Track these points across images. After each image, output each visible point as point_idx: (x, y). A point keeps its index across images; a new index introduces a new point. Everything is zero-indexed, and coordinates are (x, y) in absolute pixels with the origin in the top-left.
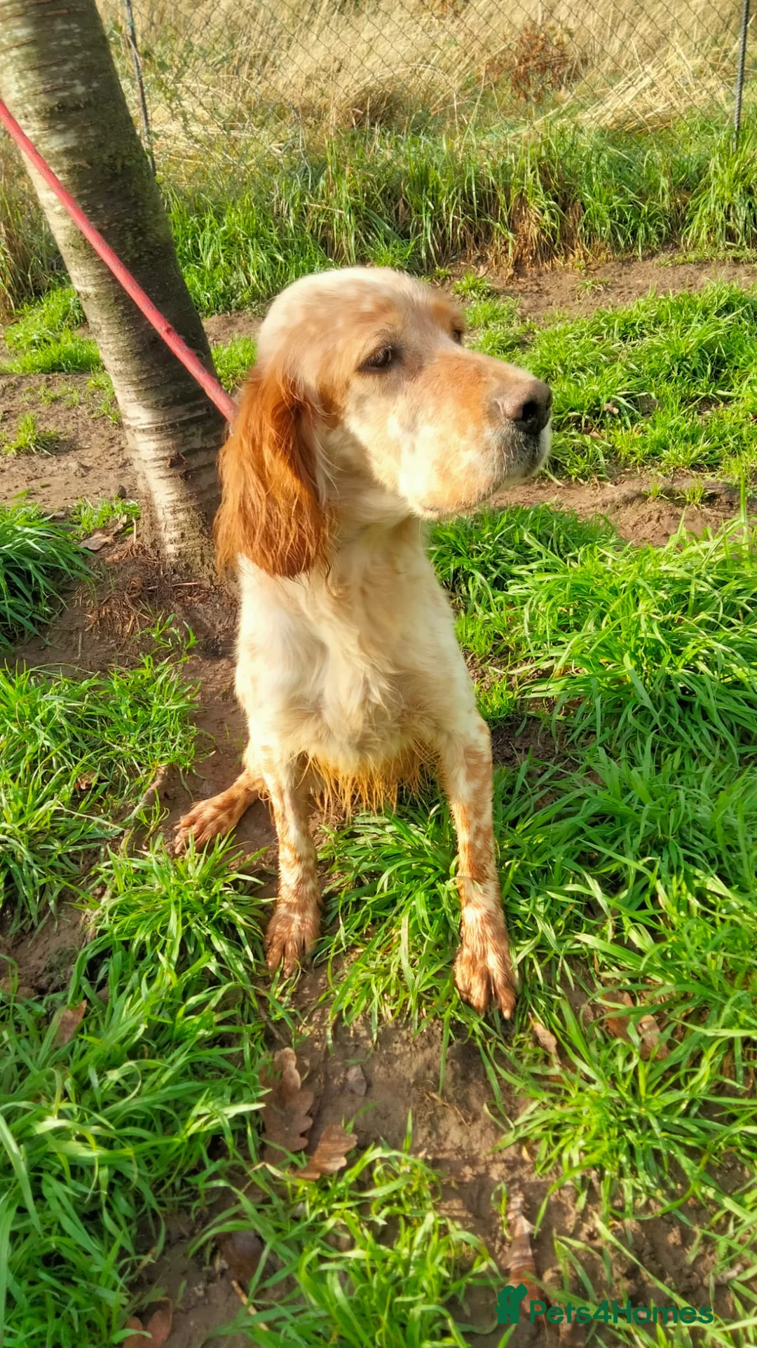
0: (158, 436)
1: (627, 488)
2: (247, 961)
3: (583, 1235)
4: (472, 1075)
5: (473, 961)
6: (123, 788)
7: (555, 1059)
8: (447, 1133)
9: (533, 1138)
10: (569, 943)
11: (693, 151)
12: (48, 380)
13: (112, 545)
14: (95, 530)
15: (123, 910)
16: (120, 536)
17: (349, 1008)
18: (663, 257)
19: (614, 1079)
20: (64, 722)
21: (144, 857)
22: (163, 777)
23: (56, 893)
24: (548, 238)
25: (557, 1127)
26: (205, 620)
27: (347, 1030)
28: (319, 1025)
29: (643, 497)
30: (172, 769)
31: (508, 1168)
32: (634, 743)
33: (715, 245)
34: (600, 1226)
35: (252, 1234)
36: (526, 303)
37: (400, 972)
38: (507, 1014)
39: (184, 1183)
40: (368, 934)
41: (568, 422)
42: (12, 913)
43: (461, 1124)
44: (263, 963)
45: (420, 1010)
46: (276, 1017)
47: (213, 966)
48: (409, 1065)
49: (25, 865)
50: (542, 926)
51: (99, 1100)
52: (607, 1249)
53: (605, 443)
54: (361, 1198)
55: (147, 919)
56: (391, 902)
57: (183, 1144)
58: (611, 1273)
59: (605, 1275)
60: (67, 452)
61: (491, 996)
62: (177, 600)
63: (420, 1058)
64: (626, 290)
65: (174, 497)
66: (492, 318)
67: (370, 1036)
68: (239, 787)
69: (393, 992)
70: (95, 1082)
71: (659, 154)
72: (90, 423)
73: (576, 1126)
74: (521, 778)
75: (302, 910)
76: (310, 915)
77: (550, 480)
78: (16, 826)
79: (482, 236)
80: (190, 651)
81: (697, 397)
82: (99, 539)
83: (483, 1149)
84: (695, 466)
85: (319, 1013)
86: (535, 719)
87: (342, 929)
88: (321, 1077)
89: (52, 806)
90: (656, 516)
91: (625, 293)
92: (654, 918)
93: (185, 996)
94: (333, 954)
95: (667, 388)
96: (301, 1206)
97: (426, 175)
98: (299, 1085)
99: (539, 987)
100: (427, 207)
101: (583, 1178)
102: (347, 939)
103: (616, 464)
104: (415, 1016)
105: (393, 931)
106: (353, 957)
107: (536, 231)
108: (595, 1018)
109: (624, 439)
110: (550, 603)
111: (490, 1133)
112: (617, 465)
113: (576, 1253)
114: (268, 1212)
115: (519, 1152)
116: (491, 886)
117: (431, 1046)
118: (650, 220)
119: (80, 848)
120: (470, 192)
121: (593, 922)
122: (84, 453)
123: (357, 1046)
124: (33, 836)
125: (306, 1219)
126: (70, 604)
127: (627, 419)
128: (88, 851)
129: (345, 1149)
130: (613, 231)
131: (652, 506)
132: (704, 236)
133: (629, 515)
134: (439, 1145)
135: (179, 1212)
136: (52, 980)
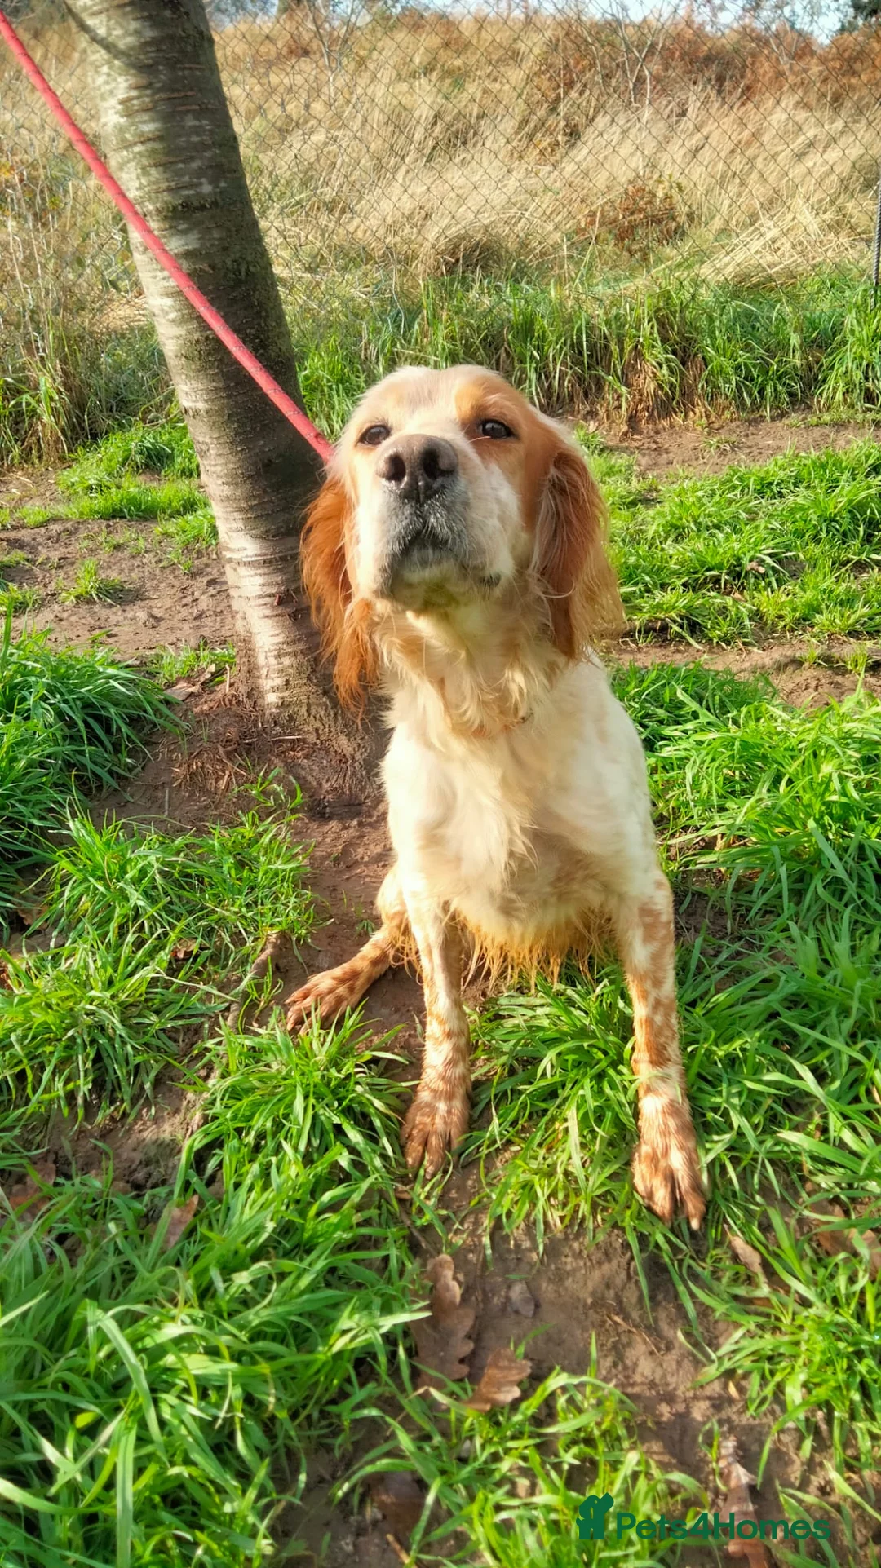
0: (266, 570)
1: (777, 654)
2: (384, 1157)
3: (813, 1488)
4: (660, 1297)
5: (654, 1159)
6: (227, 959)
7: (762, 1279)
8: (636, 1364)
9: (740, 1372)
10: (769, 1143)
11: (824, 307)
12: (108, 526)
13: (199, 695)
14: (178, 680)
15: (235, 1094)
16: (209, 685)
17: (509, 1214)
18: (794, 418)
19: (835, 1301)
20: (159, 879)
21: (257, 1034)
22: (275, 946)
23: (153, 1074)
24: (666, 394)
25: (770, 1359)
26: (310, 778)
27: (506, 1238)
28: (473, 1233)
29: (798, 663)
30: (284, 937)
31: (714, 1406)
32: (822, 921)
33: (852, 406)
34: (834, 1476)
35: (409, 1478)
36: (644, 461)
37: (566, 1173)
38: (695, 1224)
39: (324, 1414)
40: (524, 1129)
41: (705, 582)
42: (99, 1098)
43: (651, 1353)
44: (401, 1160)
45: (595, 1218)
46: (423, 1221)
47: (344, 1160)
48: (585, 1281)
49: (118, 1040)
50: (737, 1120)
51: (224, 1307)
52: (847, 1507)
53: (749, 605)
54: (540, 1435)
55: (267, 1103)
56: (552, 1094)
57: (325, 1364)
58: (854, 1535)
59: (847, 1540)
60: (132, 602)
61: (677, 1204)
62: (278, 755)
63: (597, 1275)
64: (755, 451)
65: (280, 639)
66: (608, 474)
67: (535, 1247)
68: (363, 958)
69: (561, 1196)
70: (220, 1285)
71: (789, 309)
72: (157, 572)
73: (795, 1357)
74: (696, 954)
75: (450, 1097)
76: (458, 1104)
77: (688, 644)
78: (108, 994)
79: (592, 389)
80: (294, 811)
81: (848, 561)
82: (182, 690)
83: (681, 1385)
84: (854, 634)
85: (471, 1219)
86: (701, 896)
87: (496, 1121)
88: (479, 1293)
89: (147, 973)
90: (814, 684)
91: (756, 453)
92: (869, 1114)
93: (315, 1192)
94: (484, 1151)
95: (816, 550)
96: (468, 1443)
97: (532, 323)
98: (458, 1299)
99: (734, 1194)
100: (532, 357)
101: (807, 1420)
102: (501, 1134)
103: (762, 629)
104: (590, 1224)
105: (557, 1125)
106: (507, 1155)
107: (653, 386)
108: (802, 1234)
109: (771, 601)
110: (716, 764)
111: (687, 1363)
112: (764, 630)
113: (808, 1509)
114: (428, 1449)
115: (725, 1387)
116: (674, 1070)
117: (610, 1261)
118: (779, 378)
119: (180, 1022)
120: (580, 343)
121: (796, 1118)
122: (152, 603)
123: (519, 1260)
124: (125, 1009)
125: (476, 1458)
126: (155, 756)
127: (773, 580)
128: (187, 1028)
129: (517, 1378)
130: (739, 389)
131: (807, 674)
132: (839, 396)
133: (783, 682)
134: (627, 1377)
135: (316, 1451)
136: (150, 1175)
